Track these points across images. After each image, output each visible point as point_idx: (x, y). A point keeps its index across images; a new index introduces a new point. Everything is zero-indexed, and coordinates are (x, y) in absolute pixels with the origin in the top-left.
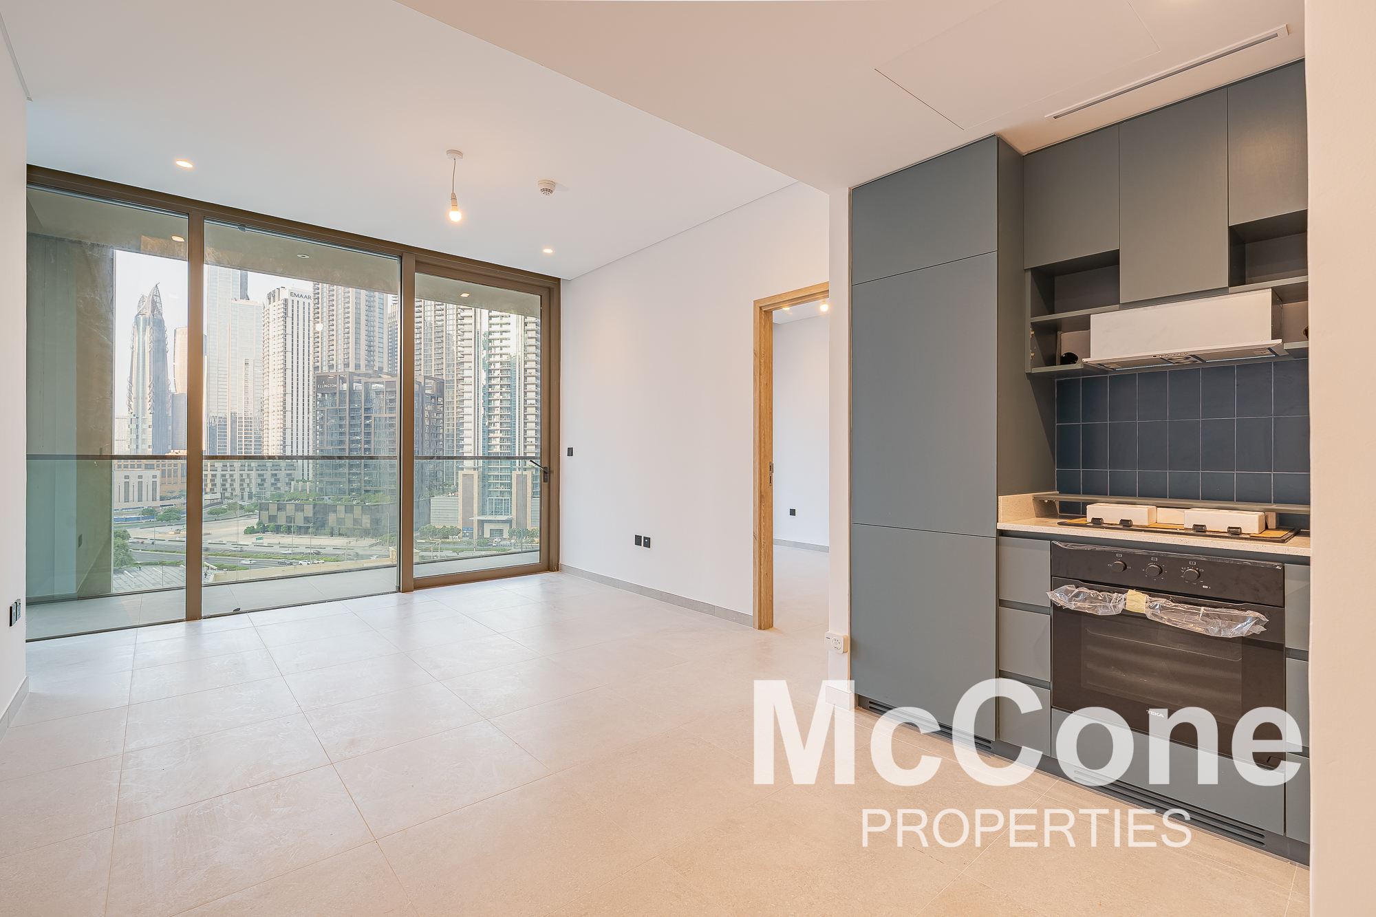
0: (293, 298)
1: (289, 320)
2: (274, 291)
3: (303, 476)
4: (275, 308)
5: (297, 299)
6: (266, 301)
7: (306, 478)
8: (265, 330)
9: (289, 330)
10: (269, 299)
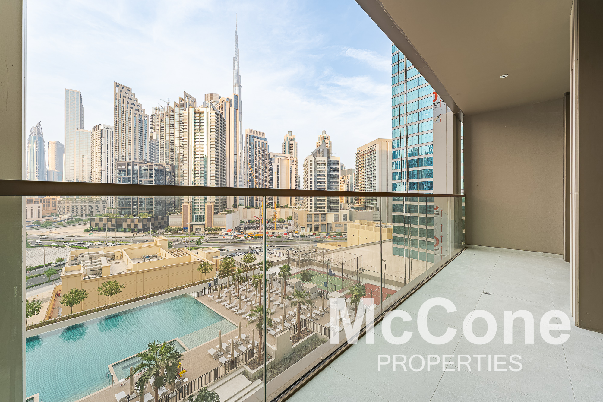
0: (105, 129)
1: (103, 139)
2: (96, 126)
3: (110, 206)
4: (97, 133)
5: (107, 129)
6: (92, 130)
7: (111, 207)
8: (92, 143)
9: (103, 143)
10: (94, 129)
